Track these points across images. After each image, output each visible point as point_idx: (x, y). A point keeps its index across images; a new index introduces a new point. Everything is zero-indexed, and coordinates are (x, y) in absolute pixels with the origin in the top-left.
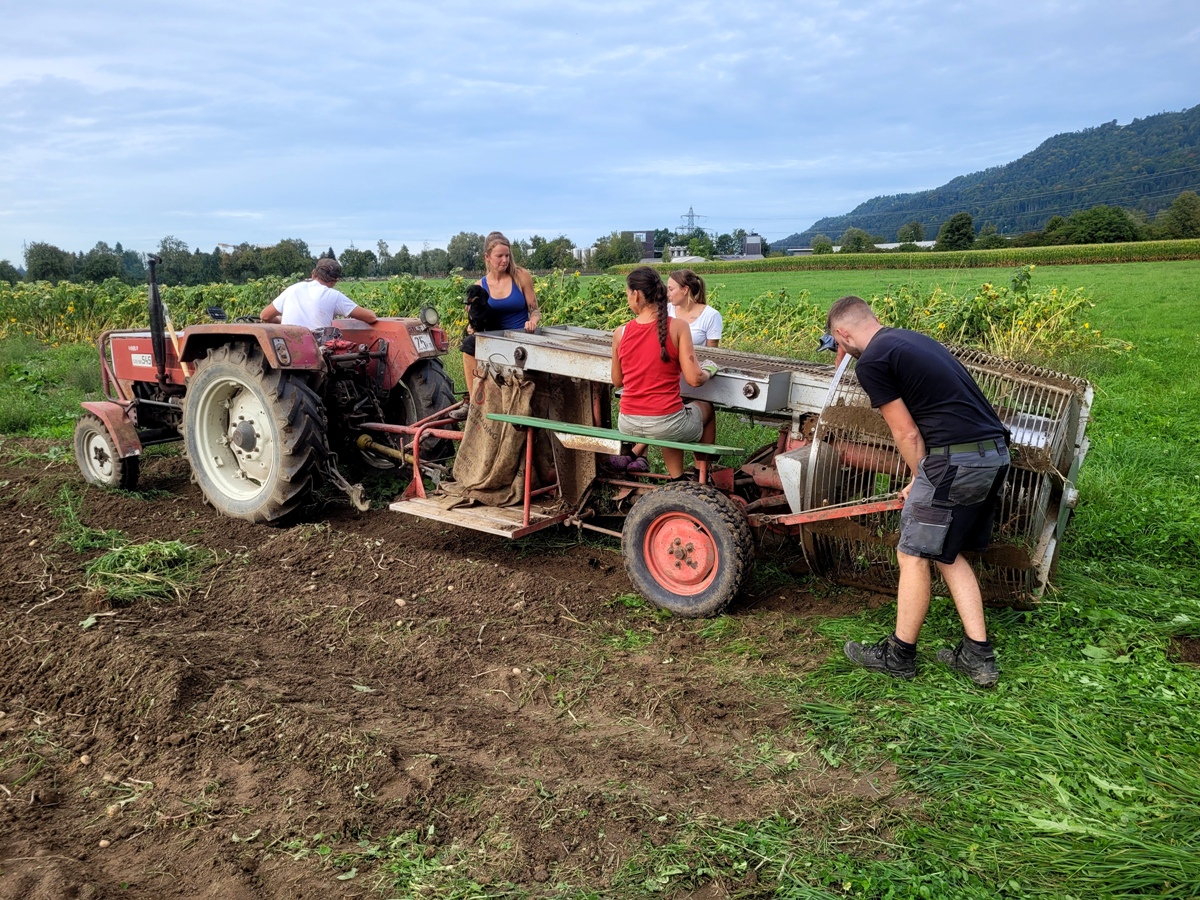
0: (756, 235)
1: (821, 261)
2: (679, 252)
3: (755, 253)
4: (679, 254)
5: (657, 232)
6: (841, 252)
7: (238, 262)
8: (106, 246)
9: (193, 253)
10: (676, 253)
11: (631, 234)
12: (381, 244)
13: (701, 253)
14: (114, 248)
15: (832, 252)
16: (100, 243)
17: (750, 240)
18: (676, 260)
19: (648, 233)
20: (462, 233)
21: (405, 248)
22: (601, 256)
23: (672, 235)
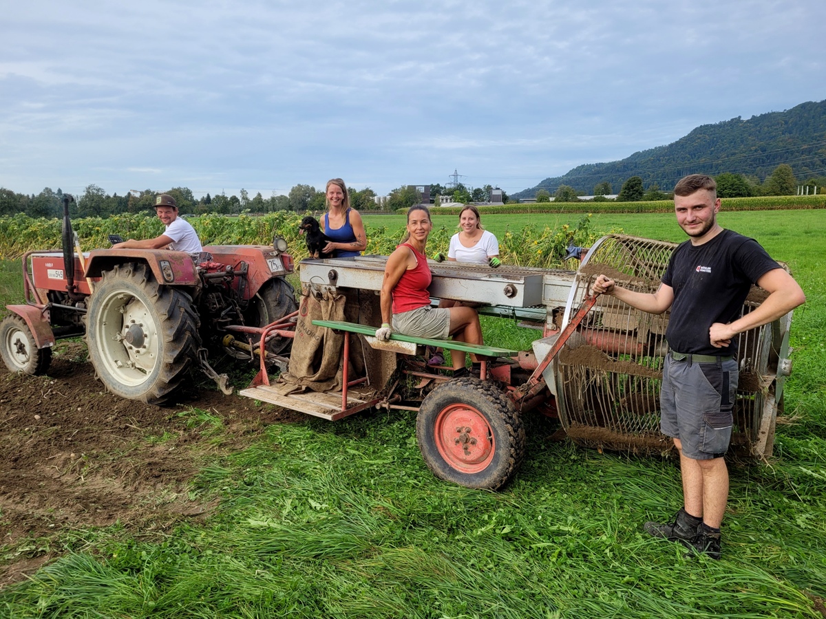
0: (499, 189)
1: (539, 207)
2: (447, 200)
3: (498, 201)
4: (447, 201)
5: (432, 186)
6: (555, 201)
7: (140, 203)
8: (50, 190)
9: (112, 196)
10: (445, 200)
11: (414, 187)
12: (243, 192)
13: (462, 201)
14: (56, 192)
15: (549, 201)
16: (47, 188)
17: (495, 193)
18: (444, 205)
19: (426, 187)
20: (299, 185)
21: (259, 195)
22: (393, 202)
23: (442, 188)
